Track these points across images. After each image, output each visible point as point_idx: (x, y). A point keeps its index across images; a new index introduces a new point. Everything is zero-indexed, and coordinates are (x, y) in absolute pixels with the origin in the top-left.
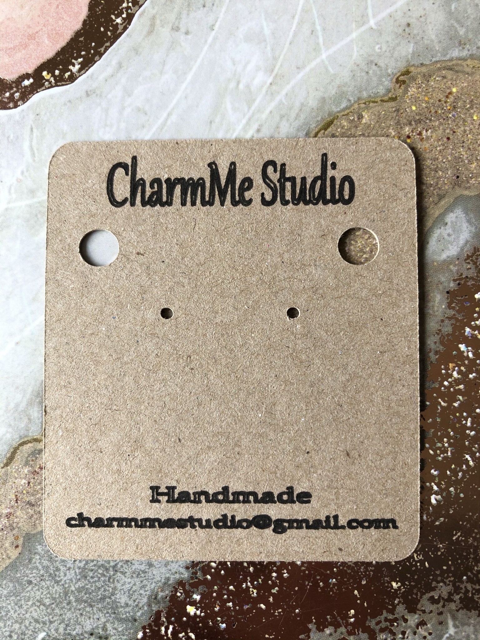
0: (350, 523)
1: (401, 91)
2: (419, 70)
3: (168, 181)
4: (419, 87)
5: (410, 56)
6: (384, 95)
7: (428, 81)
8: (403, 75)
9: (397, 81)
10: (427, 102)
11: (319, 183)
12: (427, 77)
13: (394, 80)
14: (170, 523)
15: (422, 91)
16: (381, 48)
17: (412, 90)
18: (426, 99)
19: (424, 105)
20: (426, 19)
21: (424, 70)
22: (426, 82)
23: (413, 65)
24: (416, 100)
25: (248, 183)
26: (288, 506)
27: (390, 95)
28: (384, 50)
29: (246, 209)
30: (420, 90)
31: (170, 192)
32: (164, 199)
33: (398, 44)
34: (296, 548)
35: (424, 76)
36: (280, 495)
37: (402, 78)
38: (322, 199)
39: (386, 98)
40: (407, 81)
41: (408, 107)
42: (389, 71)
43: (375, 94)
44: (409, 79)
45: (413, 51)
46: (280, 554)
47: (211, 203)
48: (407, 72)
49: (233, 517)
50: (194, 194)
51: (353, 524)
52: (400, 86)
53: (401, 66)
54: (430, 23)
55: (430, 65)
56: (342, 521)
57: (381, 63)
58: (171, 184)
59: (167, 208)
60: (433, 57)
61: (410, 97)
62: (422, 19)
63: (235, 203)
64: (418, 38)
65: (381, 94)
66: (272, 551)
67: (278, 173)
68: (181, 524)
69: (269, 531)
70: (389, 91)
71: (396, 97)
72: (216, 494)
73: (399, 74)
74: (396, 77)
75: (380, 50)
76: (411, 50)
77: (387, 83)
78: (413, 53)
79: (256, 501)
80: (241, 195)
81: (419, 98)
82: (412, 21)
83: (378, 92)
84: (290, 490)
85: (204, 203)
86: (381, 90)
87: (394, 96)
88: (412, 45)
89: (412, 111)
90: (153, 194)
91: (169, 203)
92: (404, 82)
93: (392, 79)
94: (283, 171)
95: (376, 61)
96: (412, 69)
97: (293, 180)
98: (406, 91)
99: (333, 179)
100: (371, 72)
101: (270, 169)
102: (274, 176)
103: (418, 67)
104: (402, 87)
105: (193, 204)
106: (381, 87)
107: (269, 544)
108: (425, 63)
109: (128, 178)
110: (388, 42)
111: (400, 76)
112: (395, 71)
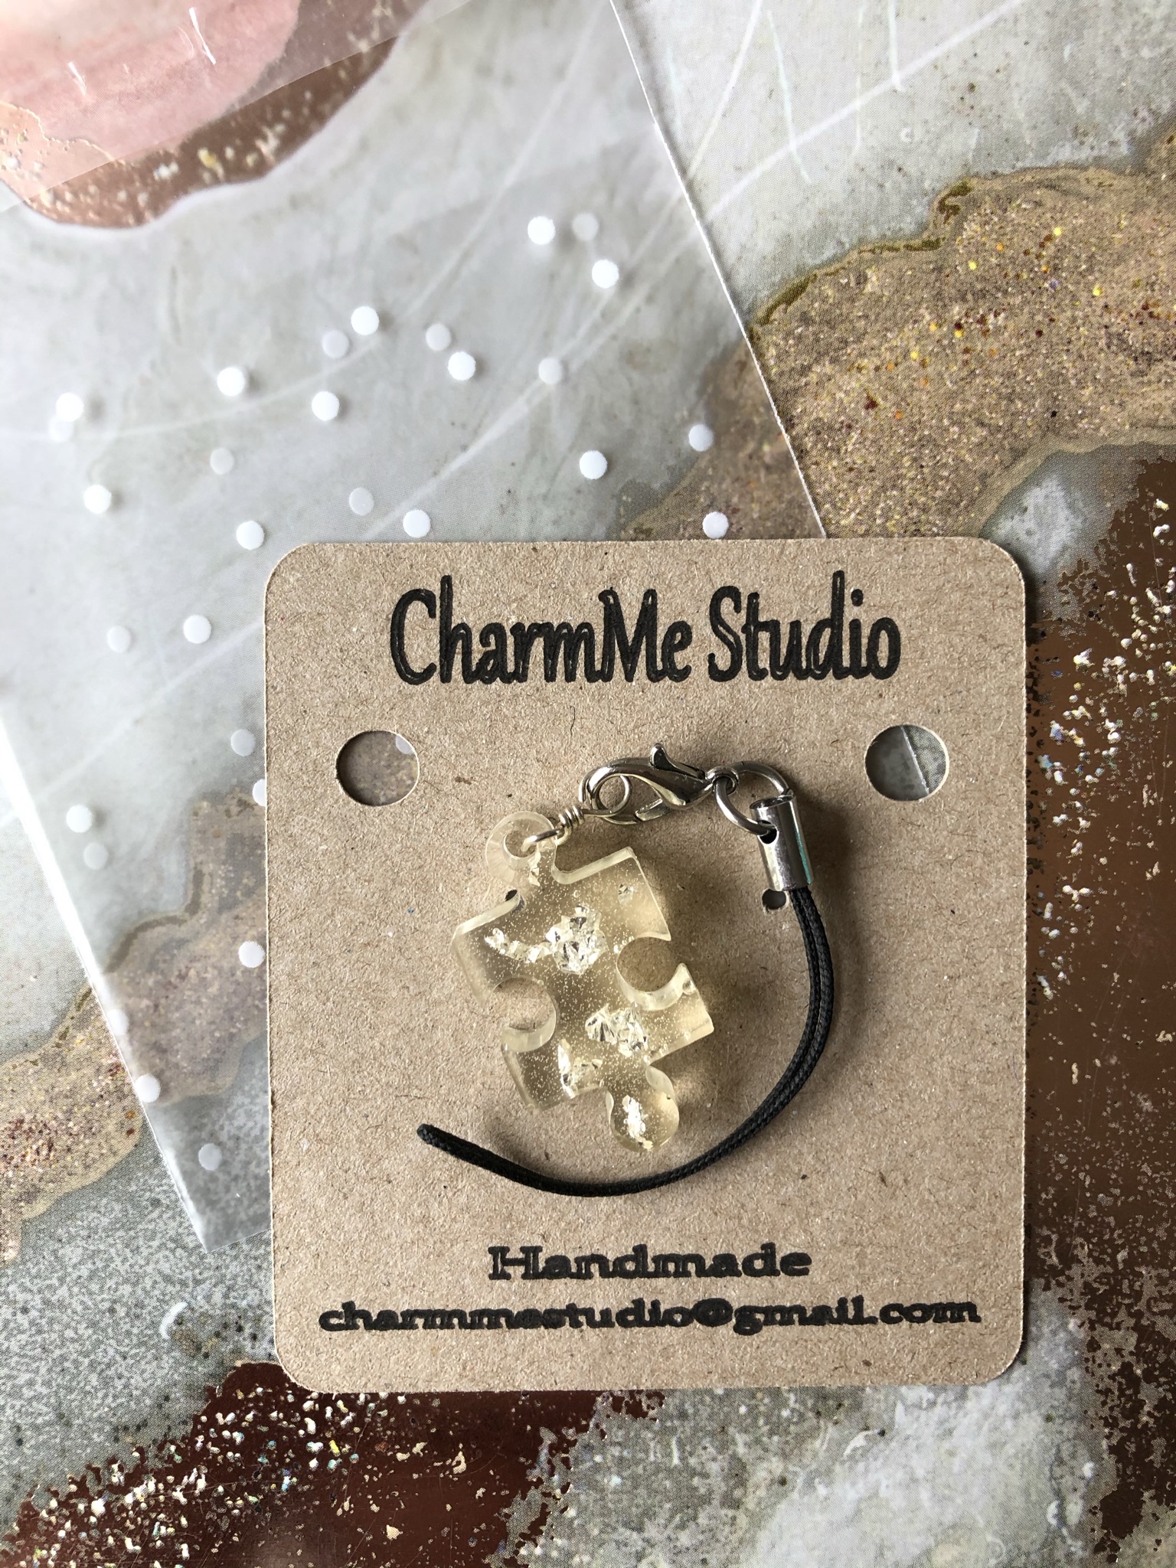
0: (885, 1312)
1: (948, 228)
2: (988, 185)
3: (517, 628)
4: (986, 223)
5: (970, 156)
6: (914, 236)
7: (1005, 210)
8: (954, 194)
9: (942, 207)
10: (1000, 255)
11: (827, 633)
12: (1003, 201)
13: (936, 204)
14: (529, 1319)
15: (992, 231)
16: (911, 135)
17: (971, 228)
18: (999, 248)
19: (994, 261)
20: (1009, 76)
21: (998, 185)
22: (1000, 212)
23: (977, 175)
24: (978, 250)
25: (682, 632)
26: (764, 1282)
27: (925, 236)
28: (916, 139)
29: (677, 688)
30: (987, 228)
31: (523, 654)
32: (511, 667)
33: (949, 128)
34: (779, 1362)
35: (998, 198)
36: (749, 1261)
37: (951, 201)
38: (833, 666)
39: (917, 242)
40: (963, 208)
41: (961, 264)
42: (927, 185)
43: (895, 232)
44: (966, 204)
45: (978, 143)
46: (748, 1374)
47: (606, 675)
48: (963, 190)
49: (655, 1304)
50: (572, 656)
51: (893, 1314)
52: (947, 218)
53: (951, 174)
54: (1017, 85)
55: (1012, 175)
56: (871, 1309)
57: (912, 169)
58: (524, 636)
59: (516, 686)
60: (1018, 160)
61: (966, 242)
62: (999, 76)
63: (654, 676)
64: (990, 117)
65: (907, 232)
66: (733, 1369)
67: (744, 612)
68: (551, 1319)
69: (726, 1331)
70: (923, 227)
71: (938, 241)
72: (620, 1261)
73: (946, 193)
74: (939, 197)
75: (908, 140)
76: (973, 143)
77: (922, 210)
78: (978, 150)
79: (702, 1272)
80: (668, 658)
81: (984, 244)
82: (980, 79)
83: (901, 229)
84: (769, 1250)
85: (591, 676)
86: (908, 225)
87: (933, 238)
88: (977, 131)
89: (968, 272)
90: (486, 656)
91: (520, 675)
92: (955, 209)
93: (930, 203)
94: (753, 609)
95: (900, 162)
96: (973, 183)
97: (773, 627)
98: (959, 229)
99: (856, 625)
100: (888, 185)
101: (727, 604)
102: (736, 620)
103: (986, 178)
104: (952, 220)
105: (570, 677)
106: (908, 219)
107: (727, 1354)
108: (1000, 170)
109: (435, 623)
110: (926, 122)
111: (949, 195)
112: (938, 186)
